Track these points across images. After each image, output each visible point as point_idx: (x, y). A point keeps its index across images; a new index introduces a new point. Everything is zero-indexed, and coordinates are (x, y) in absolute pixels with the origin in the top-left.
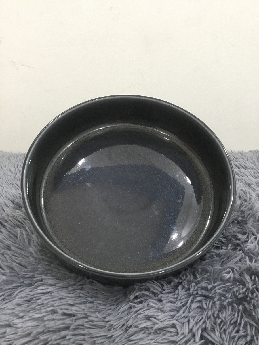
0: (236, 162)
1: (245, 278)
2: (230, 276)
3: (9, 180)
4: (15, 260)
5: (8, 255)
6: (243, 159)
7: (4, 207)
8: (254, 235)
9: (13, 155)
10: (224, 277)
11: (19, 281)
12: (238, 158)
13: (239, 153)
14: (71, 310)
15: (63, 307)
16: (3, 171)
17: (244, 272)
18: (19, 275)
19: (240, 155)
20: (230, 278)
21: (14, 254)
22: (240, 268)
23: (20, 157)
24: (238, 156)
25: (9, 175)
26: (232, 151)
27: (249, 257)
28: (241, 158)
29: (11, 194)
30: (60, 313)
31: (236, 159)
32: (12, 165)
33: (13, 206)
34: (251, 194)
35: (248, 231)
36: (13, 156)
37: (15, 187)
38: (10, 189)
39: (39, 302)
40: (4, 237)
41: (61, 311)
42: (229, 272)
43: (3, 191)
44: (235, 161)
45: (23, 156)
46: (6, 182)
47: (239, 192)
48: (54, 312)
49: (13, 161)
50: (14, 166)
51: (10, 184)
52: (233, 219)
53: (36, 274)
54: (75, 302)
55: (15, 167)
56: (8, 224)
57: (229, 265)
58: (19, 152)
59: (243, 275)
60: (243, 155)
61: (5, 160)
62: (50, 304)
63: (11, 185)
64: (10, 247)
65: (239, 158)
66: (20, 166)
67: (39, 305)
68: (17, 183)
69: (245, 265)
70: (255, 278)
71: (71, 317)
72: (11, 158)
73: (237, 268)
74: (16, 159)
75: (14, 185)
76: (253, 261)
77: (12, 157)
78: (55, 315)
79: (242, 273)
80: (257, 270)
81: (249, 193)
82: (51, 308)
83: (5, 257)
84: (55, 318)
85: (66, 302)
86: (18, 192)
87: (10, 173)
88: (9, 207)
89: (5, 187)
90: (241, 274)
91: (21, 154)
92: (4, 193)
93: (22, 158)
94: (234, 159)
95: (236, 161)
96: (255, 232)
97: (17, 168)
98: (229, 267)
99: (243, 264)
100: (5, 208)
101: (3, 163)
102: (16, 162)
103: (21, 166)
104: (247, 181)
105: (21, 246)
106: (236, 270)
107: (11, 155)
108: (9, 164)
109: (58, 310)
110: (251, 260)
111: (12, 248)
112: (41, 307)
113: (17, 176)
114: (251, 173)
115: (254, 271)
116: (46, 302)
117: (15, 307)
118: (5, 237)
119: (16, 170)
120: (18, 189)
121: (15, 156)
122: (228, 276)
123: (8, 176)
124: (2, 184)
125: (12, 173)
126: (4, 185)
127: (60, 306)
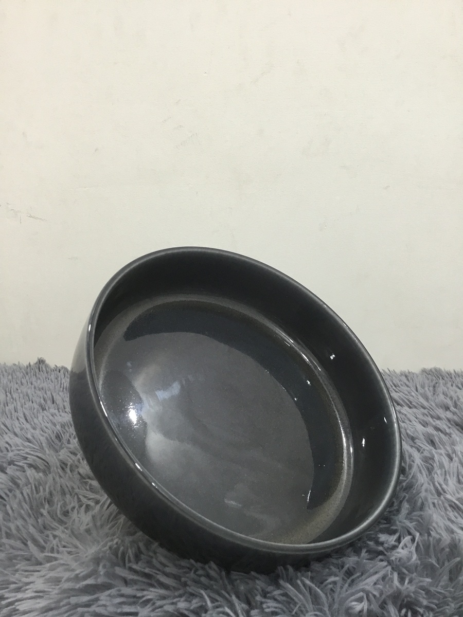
1: (388, 612)
2: (363, 607)
6: (408, 386)
8: (410, 534)
9: (7, 368)
10: (351, 608)
12: (400, 385)
13: (402, 374)
17: (388, 602)
19: (404, 379)
20: (361, 611)
22: (381, 594)
23: (18, 374)
24: (401, 380)
26: (389, 371)
27: (399, 574)
28: (405, 384)
31: (395, 386)
34: (412, 458)
35: (399, 528)
36: (6, 371)
42: (360, 600)
45: (23, 371)
55: (6, 392)
57: (362, 587)
58: (19, 362)
59: (386, 606)
60: (409, 378)
65: (402, 385)
66: (15, 389)
68: (6, 422)
69: (391, 586)
70: (407, 613)
73: (376, 593)
74: (10, 377)
76: (407, 581)
77: (4, 372)
79: (384, 602)
80: (411, 597)
81: (410, 456)
90: (383, 606)
91: (22, 368)
93: (22, 374)
95: (395, 391)
96: (414, 529)
97: (10, 393)
98: (363, 590)
99: (387, 586)
102: (9, 383)
104: (408, 431)
106: (375, 596)
110: (402, 579)
113: (7, 409)
114: (418, 416)
115: (406, 600)
119: (8, 398)
121: (10, 372)
122: (358, 607)
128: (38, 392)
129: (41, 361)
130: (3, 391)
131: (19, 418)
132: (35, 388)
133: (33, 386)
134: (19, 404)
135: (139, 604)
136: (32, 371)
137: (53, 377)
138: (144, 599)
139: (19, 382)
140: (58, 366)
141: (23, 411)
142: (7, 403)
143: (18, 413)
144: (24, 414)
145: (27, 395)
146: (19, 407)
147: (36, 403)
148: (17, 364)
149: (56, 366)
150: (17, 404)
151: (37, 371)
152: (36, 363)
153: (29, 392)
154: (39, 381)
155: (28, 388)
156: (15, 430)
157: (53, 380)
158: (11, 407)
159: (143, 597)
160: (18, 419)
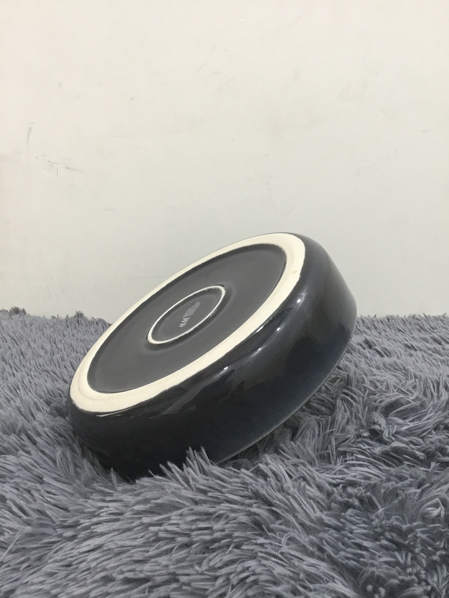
0: (435, 334)
2: (440, 512)
3: (41, 364)
4: (49, 499)
5: (38, 491)
7: (34, 410)
10: (427, 513)
11: (55, 534)
12: (437, 327)
14: (141, 572)
15: (125, 568)
16: (31, 350)
18: (54, 523)
19: (439, 322)
20: (439, 515)
21: (49, 490)
23: (59, 326)
24: (437, 324)
25: (41, 356)
26: (426, 317)
28: (443, 327)
29: (45, 389)
30: (118, 581)
31: (432, 328)
32: (45, 339)
33: (48, 410)
36: (48, 324)
37: (52, 376)
38: (44, 381)
39: (83, 566)
40: (33, 462)
41: (121, 577)
42: (436, 506)
43: (31, 382)
44: (432, 331)
45: (64, 324)
46: (36, 368)
47: (444, 380)
48: (107, 580)
49: (48, 332)
50: (50, 342)
51: (44, 371)
52: (436, 423)
53: (81, 518)
54: (147, 555)
56: (42, 439)
57: (435, 494)
58: (58, 315)
60: (446, 323)
61: (34, 331)
62: (101, 567)
63: (44, 373)
64: (42, 479)
65: (440, 328)
66: (59, 341)
67: (83, 572)
68: (55, 370)
71: (140, 585)
72: (44, 328)
74: (52, 329)
75: (49, 373)
77: (47, 326)
78: (111, 584)
82: (102, 574)
83: (32, 496)
84: (110, 591)
85: (129, 559)
86: (56, 386)
87: (42, 353)
88: (43, 411)
89: (35, 376)
91: (62, 321)
92: (33, 386)
93: (63, 327)
94: (430, 330)
95: (434, 332)
97: (55, 343)
98: (437, 497)
100: (35, 412)
101: (30, 335)
102: (52, 334)
103: (61, 341)
105: (61, 477)
107: (45, 322)
108: (41, 338)
109: (114, 575)
111: (45, 479)
112: (86, 575)
113: (54, 358)
116: (93, 565)
117: (45, 579)
118: (35, 462)
119: (54, 348)
120: (57, 381)
121: (52, 324)
122: (435, 512)
123: (40, 358)
124: (29, 372)
125: (46, 352)
126: (32, 373)
127: (118, 566)
128: (81, 344)
129: (79, 315)
130: (47, 341)
131: (67, 367)
132: (77, 339)
133: (75, 338)
134: (65, 353)
135: (212, 520)
136: (72, 324)
137: (92, 330)
138: (216, 514)
139: (61, 334)
140: (95, 318)
141: (70, 360)
142: (53, 353)
143: (64, 361)
144: (71, 363)
145: (71, 346)
146: (65, 357)
147: (81, 353)
148: (56, 317)
149: (93, 318)
150: (63, 354)
151: (77, 324)
152: (75, 317)
153: (73, 342)
154: (80, 334)
155: (71, 340)
156: (65, 378)
157: (93, 333)
158: (57, 356)
159: (215, 512)
160: (65, 367)
